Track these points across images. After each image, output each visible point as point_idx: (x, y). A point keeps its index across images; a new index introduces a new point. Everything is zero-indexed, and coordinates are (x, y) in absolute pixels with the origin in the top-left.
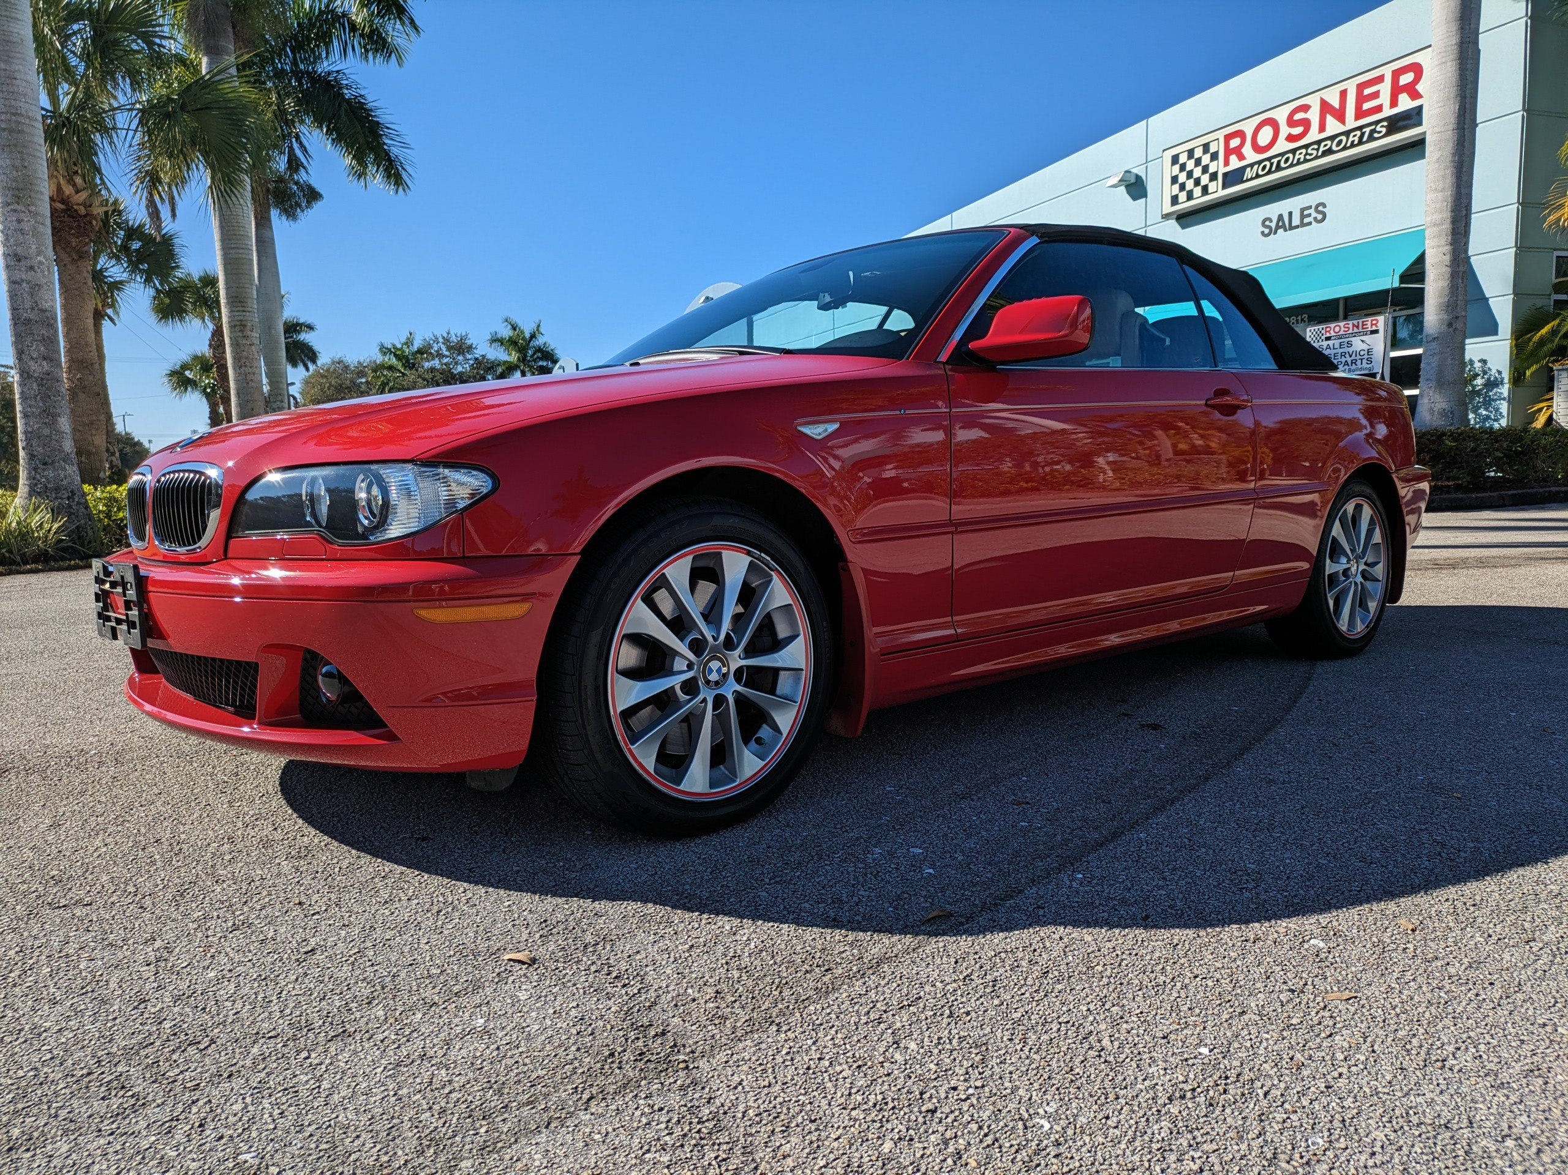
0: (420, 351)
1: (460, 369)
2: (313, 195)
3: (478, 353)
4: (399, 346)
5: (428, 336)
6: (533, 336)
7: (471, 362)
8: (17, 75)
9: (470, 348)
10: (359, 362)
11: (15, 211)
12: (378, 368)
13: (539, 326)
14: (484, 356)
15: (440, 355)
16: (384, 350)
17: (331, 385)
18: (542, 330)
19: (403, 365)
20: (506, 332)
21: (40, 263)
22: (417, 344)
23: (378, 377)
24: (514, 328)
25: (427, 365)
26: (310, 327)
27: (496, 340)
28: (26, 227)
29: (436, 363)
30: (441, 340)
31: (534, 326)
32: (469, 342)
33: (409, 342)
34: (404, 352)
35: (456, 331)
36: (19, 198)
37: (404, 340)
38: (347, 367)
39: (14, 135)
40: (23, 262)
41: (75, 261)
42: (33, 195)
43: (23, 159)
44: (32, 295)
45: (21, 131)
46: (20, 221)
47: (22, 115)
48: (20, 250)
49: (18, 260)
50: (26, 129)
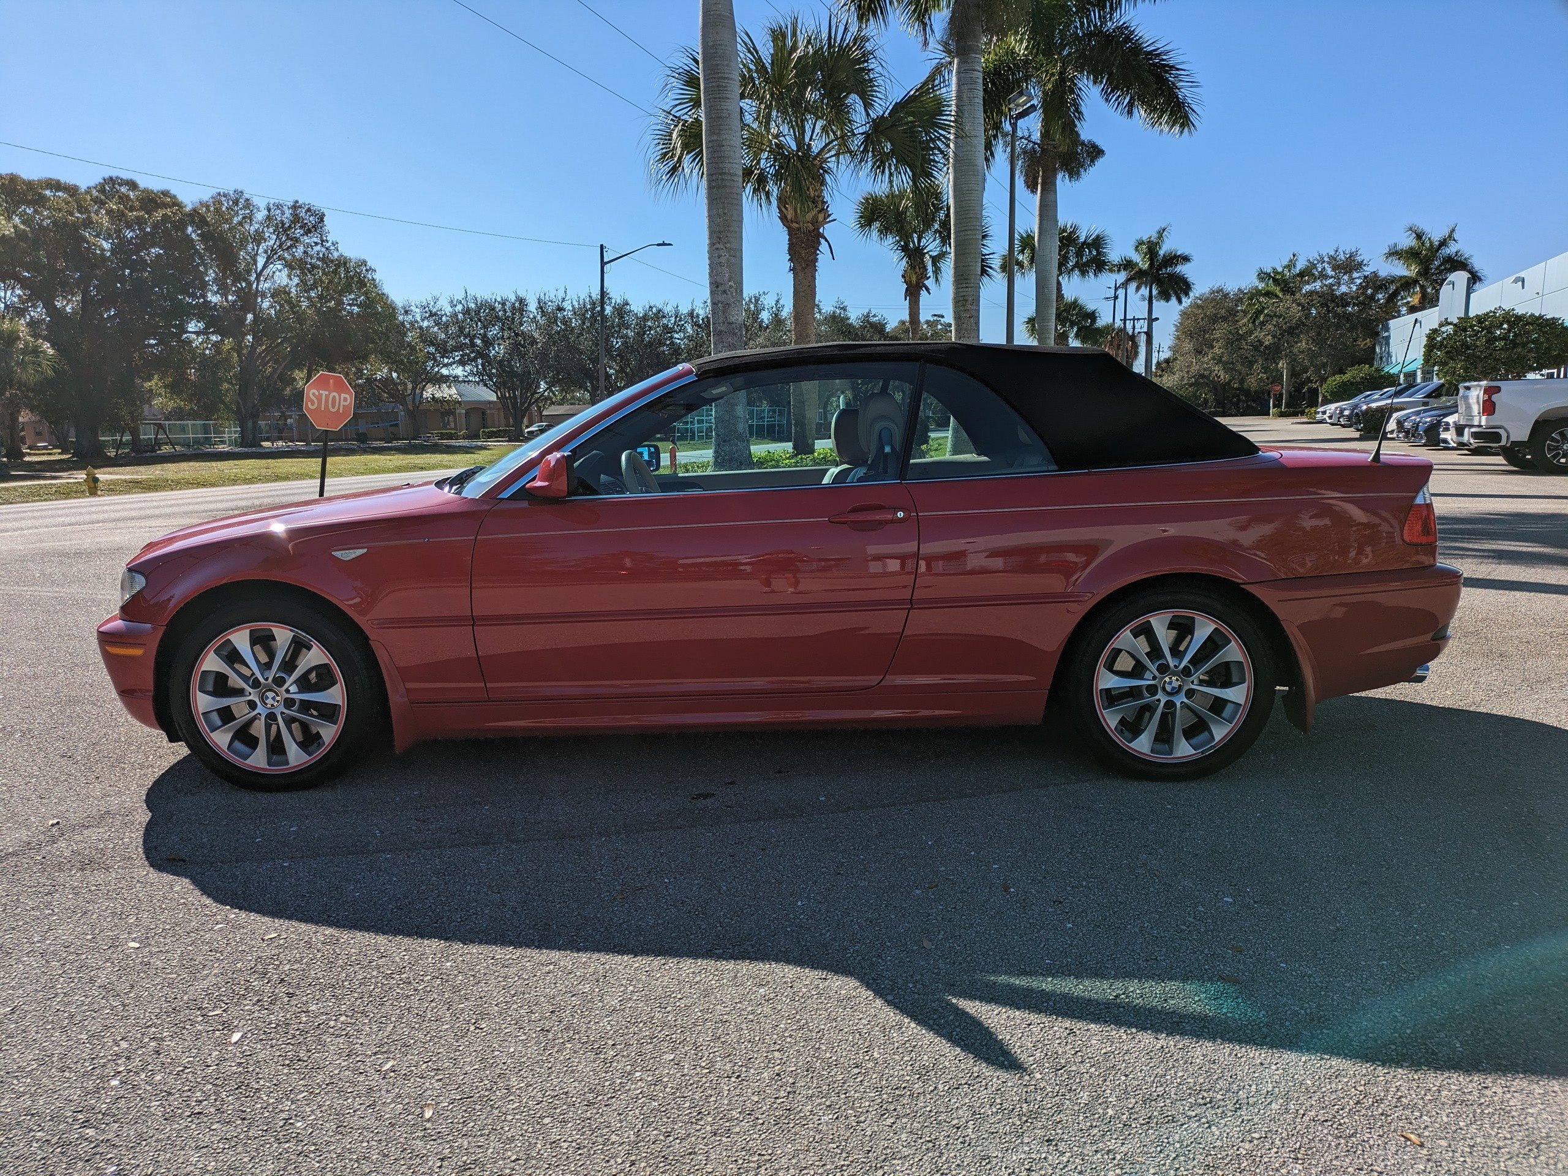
0: (1302, 274)
1: (1344, 289)
2: (1095, 152)
3: (1368, 270)
4: (1280, 270)
5: (1313, 256)
6: (1443, 243)
7: (1358, 281)
8: (724, 143)
9: (1360, 266)
10: (1239, 290)
11: (717, 249)
12: (1255, 294)
13: (1453, 230)
14: (1375, 274)
15: (1323, 276)
16: (1262, 276)
17: (1205, 316)
18: (1456, 236)
19: (1282, 290)
20: (1407, 242)
21: (731, 287)
22: (1300, 265)
23: (1254, 304)
24: (1419, 236)
25: (1307, 288)
26: (1186, 259)
27: (1395, 253)
28: (723, 260)
29: (1317, 285)
30: (1326, 259)
31: (1446, 233)
32: (1359, 259)
33: (1291, 265)
34: (1284, 275)
35: (1346, 247)
36: (720, 238)
37: (1285, 262)
38: (1226, 296)
39: (720, 190)
40: (720, 288)
41: (804, 269)
42: (729, 235)
43: (724, 208)
44: (724, 312)
45: (725, 186)
46: (719, 256)
47: (725, 173)
48: (718, 279)
49: (717, 287)
50: (728, 184)
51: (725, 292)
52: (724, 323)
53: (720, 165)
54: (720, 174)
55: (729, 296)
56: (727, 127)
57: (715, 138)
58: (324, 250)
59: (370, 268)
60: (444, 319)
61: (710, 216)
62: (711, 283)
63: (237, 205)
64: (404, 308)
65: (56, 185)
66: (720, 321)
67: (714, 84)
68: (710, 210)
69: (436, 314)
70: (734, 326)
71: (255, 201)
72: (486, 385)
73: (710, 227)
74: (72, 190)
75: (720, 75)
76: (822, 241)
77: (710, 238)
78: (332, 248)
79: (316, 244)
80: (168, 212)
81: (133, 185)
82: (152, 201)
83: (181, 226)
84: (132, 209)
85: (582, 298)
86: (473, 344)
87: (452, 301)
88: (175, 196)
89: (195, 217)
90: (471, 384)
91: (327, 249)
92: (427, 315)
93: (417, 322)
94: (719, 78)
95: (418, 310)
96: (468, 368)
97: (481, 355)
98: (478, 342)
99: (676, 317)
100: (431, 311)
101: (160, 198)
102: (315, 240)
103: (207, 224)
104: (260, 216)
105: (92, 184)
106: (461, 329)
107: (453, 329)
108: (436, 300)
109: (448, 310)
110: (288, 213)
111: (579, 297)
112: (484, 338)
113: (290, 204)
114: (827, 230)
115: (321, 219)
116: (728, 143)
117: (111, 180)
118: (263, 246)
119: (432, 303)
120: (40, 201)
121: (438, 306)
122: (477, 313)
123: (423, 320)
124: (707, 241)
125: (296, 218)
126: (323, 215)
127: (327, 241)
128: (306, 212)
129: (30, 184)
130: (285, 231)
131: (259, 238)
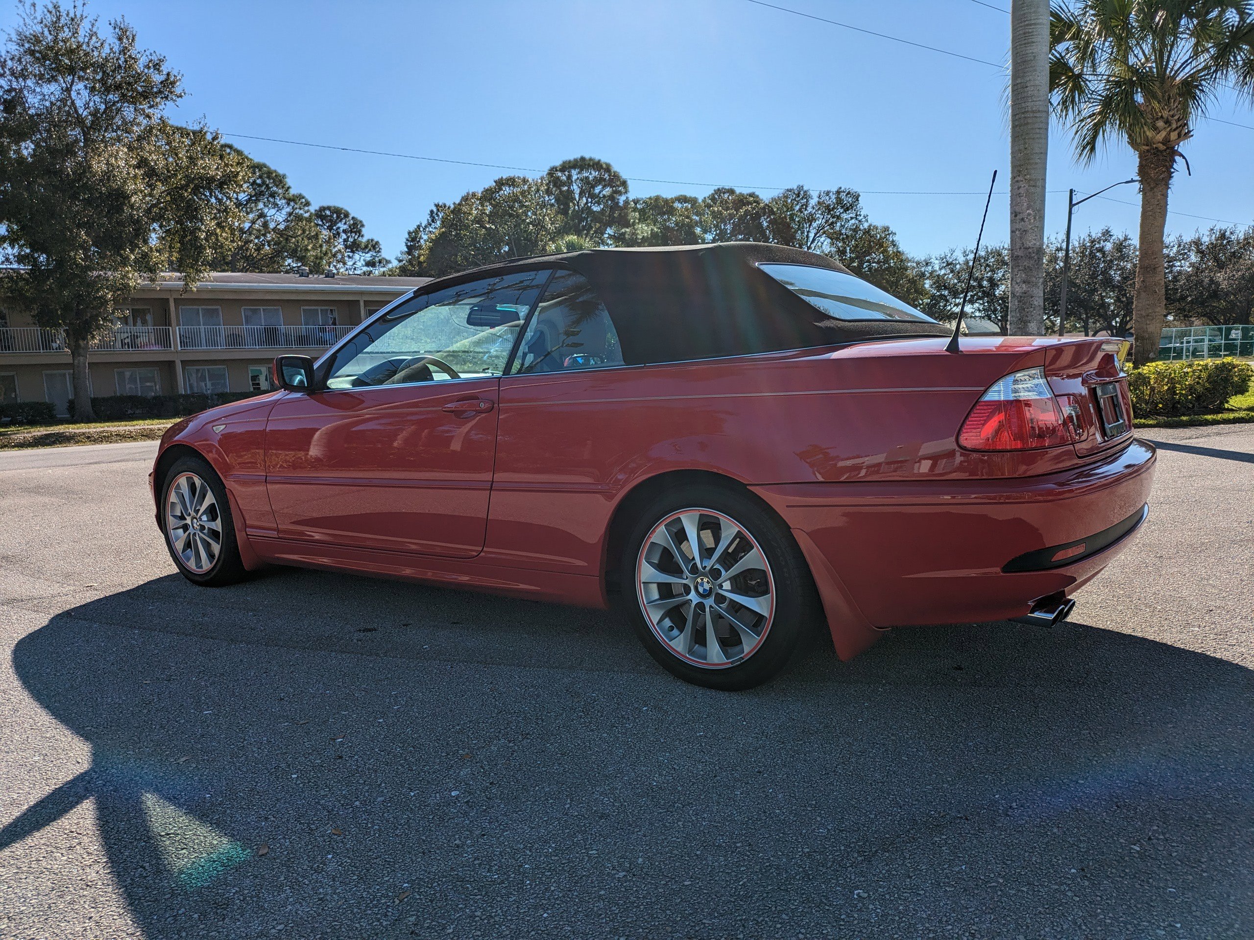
11: (1017, 181)
21: (1029, 214)
28: (1022, 191)
36: (1020, 171)
39: (1022, 128)
40: (1018, 217)
41: (1152, 189)
42: (1029, 167)
43: (1025, 143)
44: (1021, 238)
45: (1028, 123)
46: (1019, 188)
47: (1028, 111)
48: (1017, 209)
49: (1016, 216)
50: (1030, 121)
51: (1023, 220)
52: (1020, 248)
53: (1023, 105)
54: (1023, 113)
55: (1027, 223)
56: (1031, 69)
57: (1019, 81)
58: (857, 222)
59: (892, 233)
60: (958, 266)
61: (1012, 153)
62: (1011, 213)
63: (799, 196)
64: (925, 261)
65: (683, 199)
66: (1017, 247)
67: (1021, 32)
68: (1013, 147)
69: (951, 263)
70: (1030, 250)
71: (812, 193)
72: (990, 319)
73: (1012, 163)
74: (693, 201)
75: (1027, 23)
76: (1177, 158)
77: (1013, 172)
78: (864, 220)
79: (852, 218)
80: (749, 208)
81: (731, 192)
82: (741, 201)
83: (757, 216)
84: (727, 209)
85: (1082, 238)
86: (981, 286)
87: (965, 252)
88: (758, 196)
89: (767, 210)
90: (977, 319)
91: (860, 221)
92: (945, 265)
93: (935, 271)
94: (1027, 25)
95: (937, 262)
96: (976, 305)
97: (986, 294)
98: (985, 283)
99: (1180, 246)
100: (947, 262)
101: (746, 198)
102: (851, 215)
103: (773, 213)
104: (813, 202)
105: (707, 195)
106: (971, 275)
107: (965, 276)
108: (953, 251)
109: (962, 259)
110: (833, 197)
111: (1080, 238)
112: (991, 280)
113: (835, 189)
114: (1183, 147)
115: (857, 198)
116: (1032, 83)
117: (719, 191)
118: (815, 225)
119: (949, 255)
120: (671, 211)
121: (954, 257)
122: (986, 259)
123: (940, 269)
124: (1010, 176)
125: (839, 201)
126: (859, 195)
127: (860, 215)
128: (846, 195)
129: (666, 201)
130: (830, 211)
131: (811, 219)
